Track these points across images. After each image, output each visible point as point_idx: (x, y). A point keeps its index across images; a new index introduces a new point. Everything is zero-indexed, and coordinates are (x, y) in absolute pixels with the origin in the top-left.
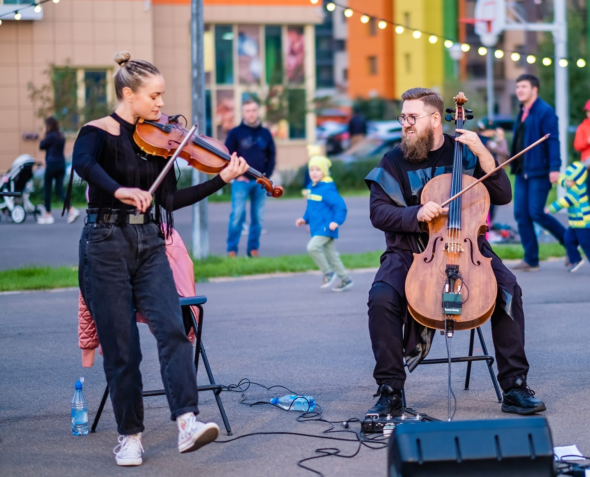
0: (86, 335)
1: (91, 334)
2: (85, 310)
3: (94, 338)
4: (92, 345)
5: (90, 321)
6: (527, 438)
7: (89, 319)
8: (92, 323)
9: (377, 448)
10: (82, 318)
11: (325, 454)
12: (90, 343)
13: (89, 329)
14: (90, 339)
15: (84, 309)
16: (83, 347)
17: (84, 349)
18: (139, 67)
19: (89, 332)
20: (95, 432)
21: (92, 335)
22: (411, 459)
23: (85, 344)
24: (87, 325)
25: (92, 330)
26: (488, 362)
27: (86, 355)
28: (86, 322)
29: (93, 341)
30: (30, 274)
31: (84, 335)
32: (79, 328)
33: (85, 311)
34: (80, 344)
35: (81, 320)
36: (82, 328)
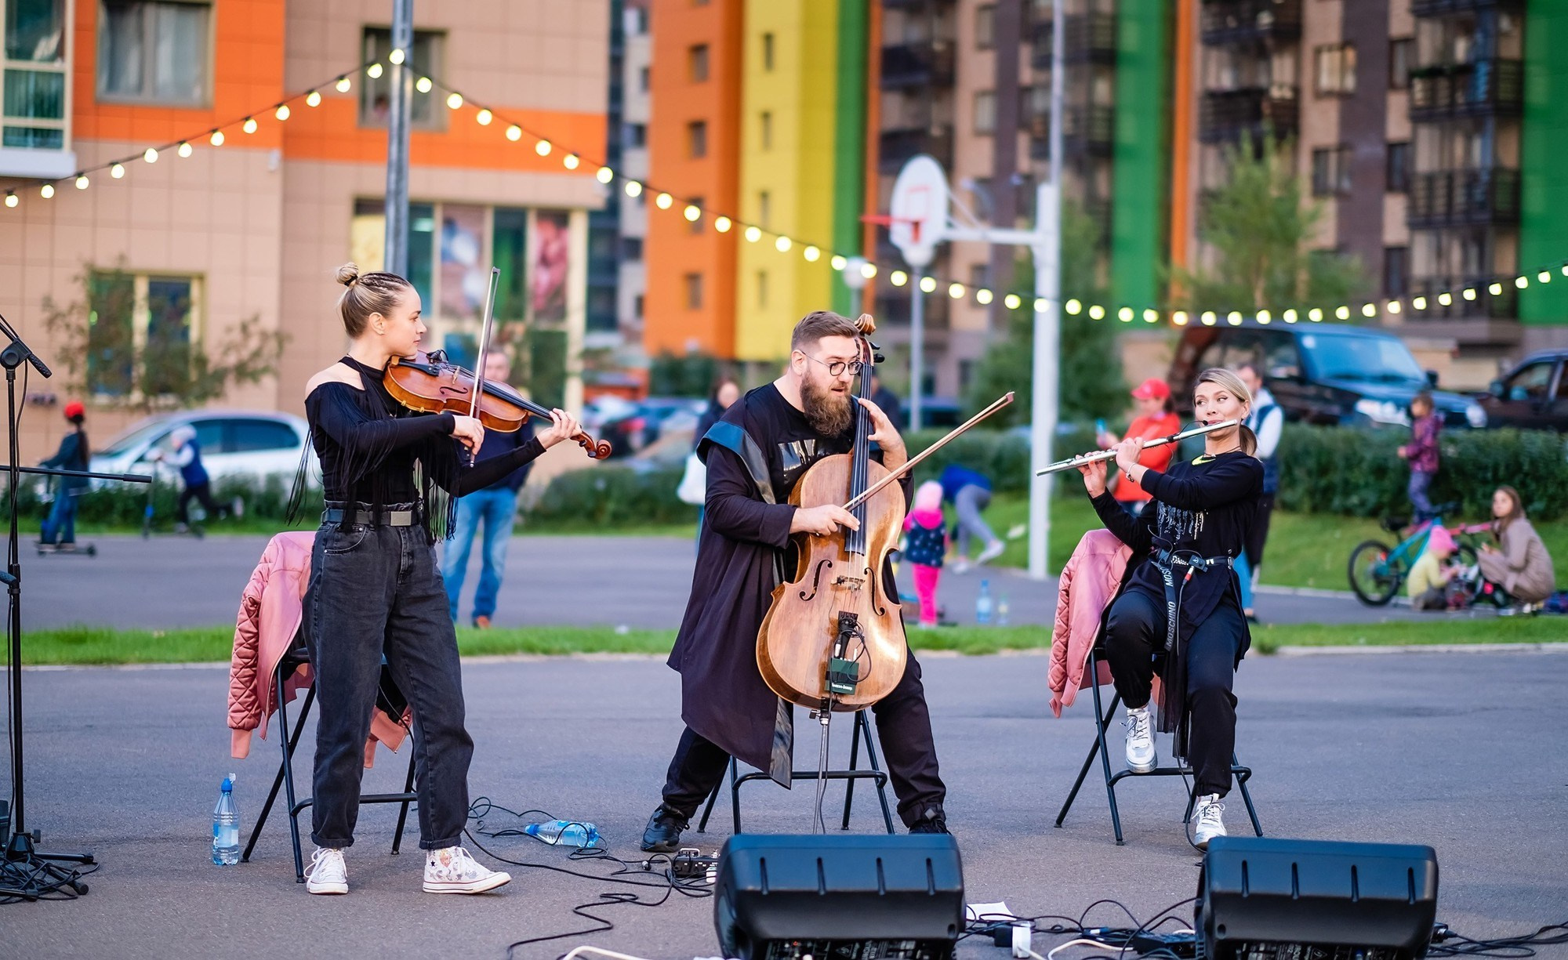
0: (240, 707)
1: (248, 706)
2: (241, 667)
3: (253, 712)
4: (248, 723)
5: (248, 684)
6: (924, 864)
7: (246, 681)
8: (250, 688)
9: (697, 896)
10: (235, 679)
11: (614, 900)
12: (246, 720)
13: (246, 697)
14: (246, 713)
15: (241, 665)
16: (235, 725)
17: (234, 728)
18: (383, 279)
19: (246, 702)
20: (248, 861)
21: (250, 708)
22: (750, 888)
23: (238, 721)
24: (243, 691)
25: (251, 699)
26: (877, 781)
27: (238, 739)
28: (241, 686)
29: (250, 718)
30: (79, 640)
31: (237, 706)
32: (230, 695)
33: (241, 669)
34: (229, 721)
35: (235, 683)
36: (234, 696)
